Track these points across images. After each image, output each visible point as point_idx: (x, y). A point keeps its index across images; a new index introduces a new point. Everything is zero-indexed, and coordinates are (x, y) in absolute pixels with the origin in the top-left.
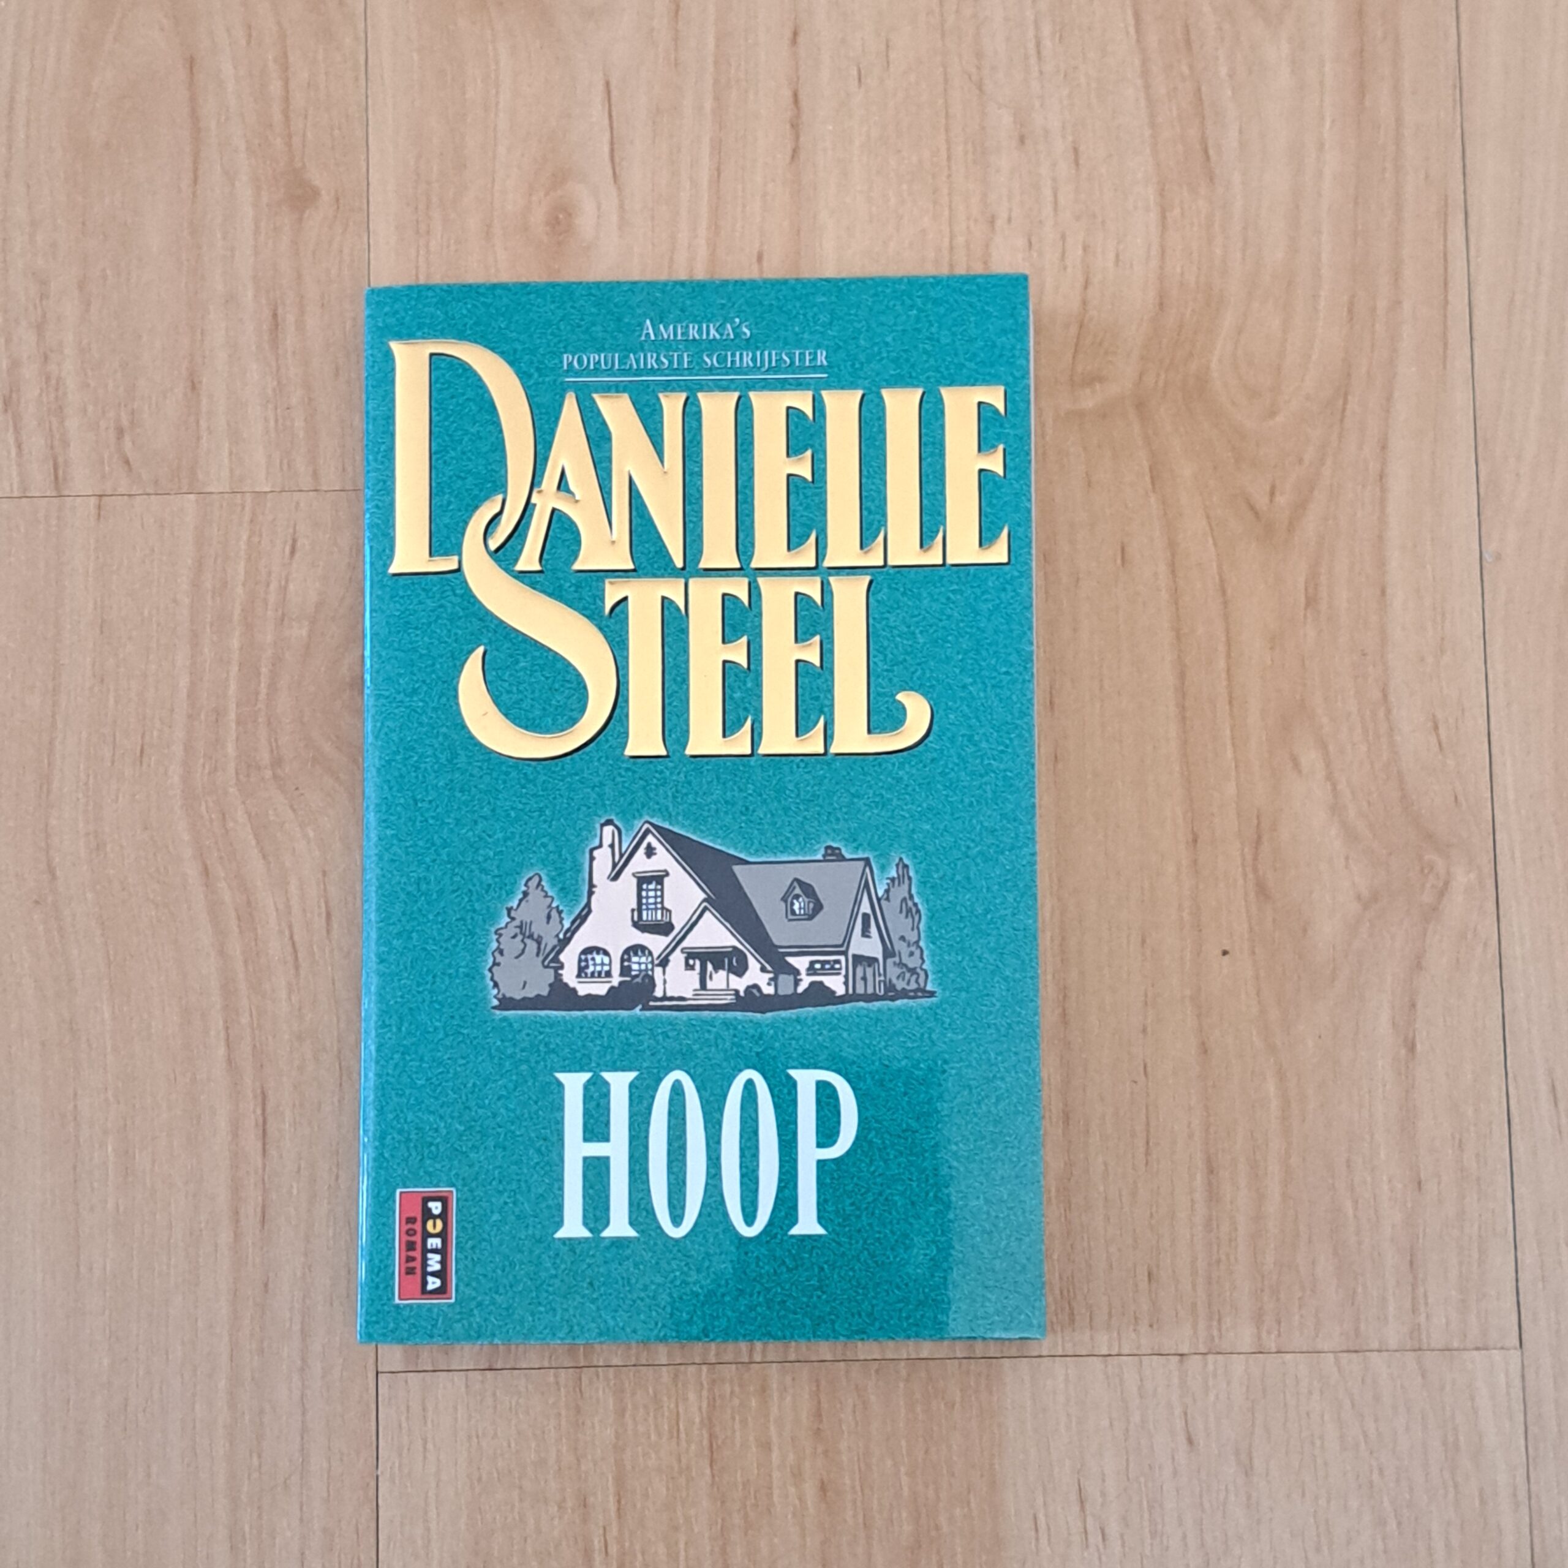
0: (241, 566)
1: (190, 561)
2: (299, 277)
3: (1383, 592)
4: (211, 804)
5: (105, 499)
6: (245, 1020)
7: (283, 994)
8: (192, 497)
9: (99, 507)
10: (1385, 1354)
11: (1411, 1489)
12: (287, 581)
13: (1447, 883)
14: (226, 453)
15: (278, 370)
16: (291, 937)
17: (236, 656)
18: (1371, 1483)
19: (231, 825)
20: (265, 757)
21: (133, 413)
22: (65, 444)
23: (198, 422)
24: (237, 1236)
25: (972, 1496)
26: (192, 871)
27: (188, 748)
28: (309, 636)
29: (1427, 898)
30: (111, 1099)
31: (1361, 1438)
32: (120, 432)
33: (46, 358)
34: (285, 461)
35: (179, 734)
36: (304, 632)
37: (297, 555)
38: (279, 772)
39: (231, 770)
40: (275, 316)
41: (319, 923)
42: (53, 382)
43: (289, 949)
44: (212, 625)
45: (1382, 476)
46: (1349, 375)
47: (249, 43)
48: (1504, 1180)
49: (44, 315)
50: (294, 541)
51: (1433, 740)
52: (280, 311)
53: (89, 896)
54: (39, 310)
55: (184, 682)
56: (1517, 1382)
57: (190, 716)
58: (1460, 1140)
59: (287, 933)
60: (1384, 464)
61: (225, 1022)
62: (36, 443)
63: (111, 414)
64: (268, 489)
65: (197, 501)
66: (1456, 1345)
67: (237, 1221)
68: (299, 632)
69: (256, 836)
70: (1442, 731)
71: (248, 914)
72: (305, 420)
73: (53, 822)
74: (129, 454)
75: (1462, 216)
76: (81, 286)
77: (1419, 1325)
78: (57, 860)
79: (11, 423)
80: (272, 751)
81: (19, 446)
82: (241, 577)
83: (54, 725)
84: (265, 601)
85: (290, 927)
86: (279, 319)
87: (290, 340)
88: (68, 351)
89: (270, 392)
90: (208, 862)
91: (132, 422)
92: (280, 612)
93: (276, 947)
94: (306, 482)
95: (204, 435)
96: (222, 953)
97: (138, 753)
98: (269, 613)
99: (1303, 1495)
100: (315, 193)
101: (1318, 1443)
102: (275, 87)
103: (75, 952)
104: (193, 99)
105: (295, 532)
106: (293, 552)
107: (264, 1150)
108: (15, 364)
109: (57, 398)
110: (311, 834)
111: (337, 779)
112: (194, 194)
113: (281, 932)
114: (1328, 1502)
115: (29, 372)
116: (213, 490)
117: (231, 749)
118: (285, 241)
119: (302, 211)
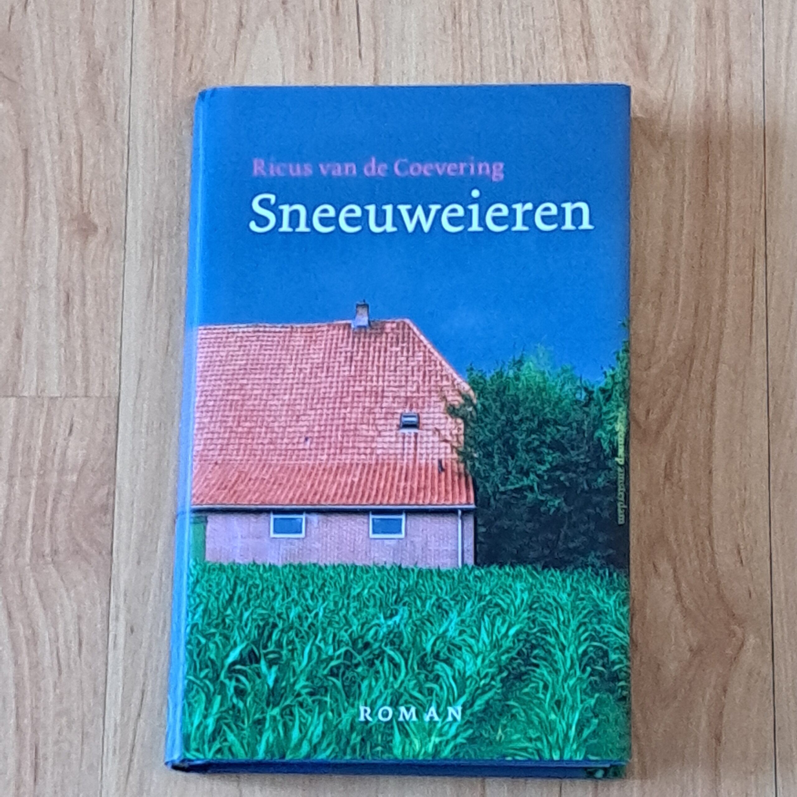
39: (28, 557)
50: (72, 425)
69: (41, 597)
93: (48, 661)
106: (71, 431)
118: (76, 254)
119: (87, 238)
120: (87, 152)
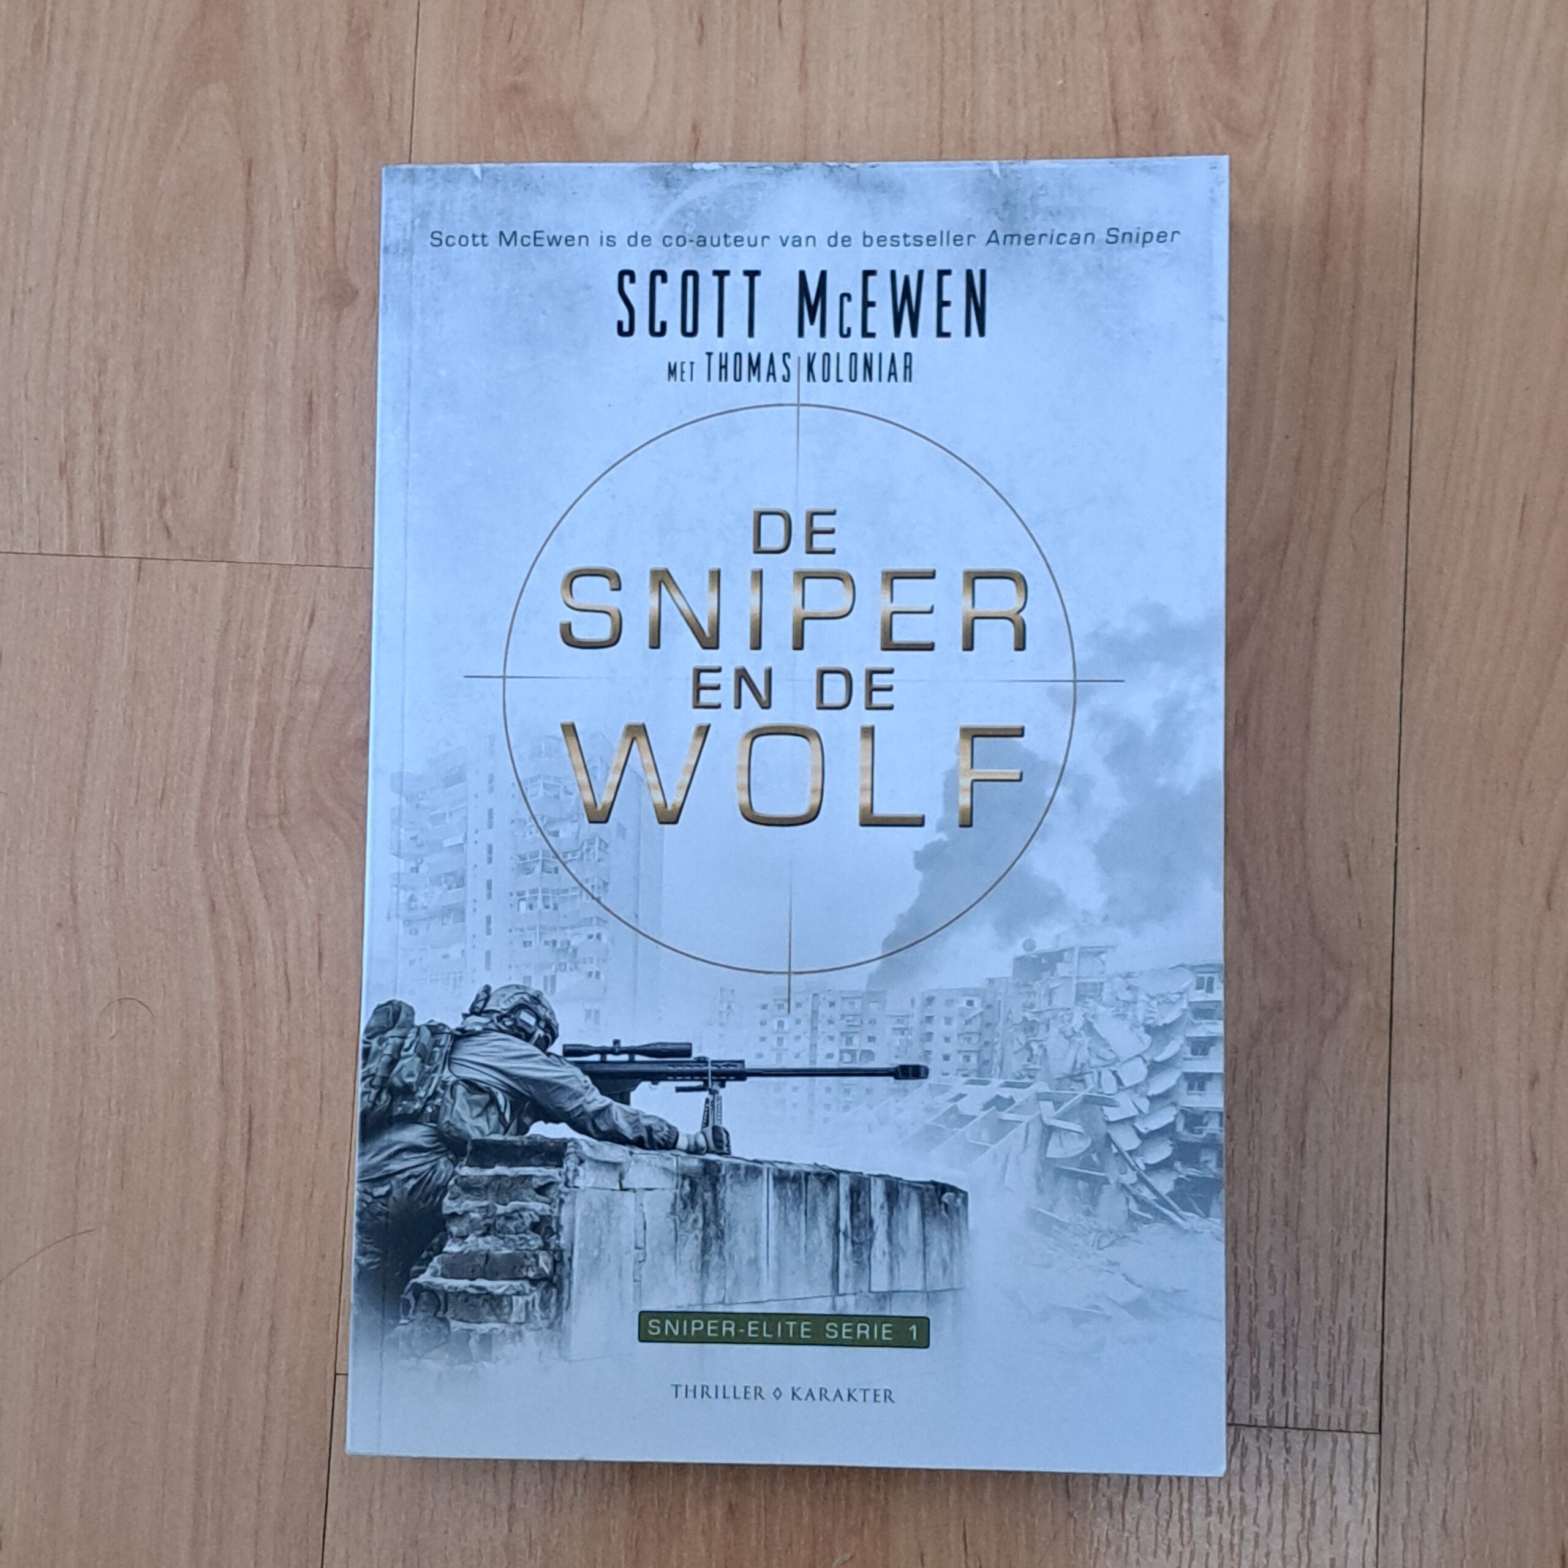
0: (264, 633)
1: (218, 626)
2: (335, 369)
3: (1308, 727)
4: (221, 847)
5: (144, 561)
6: (239, 1046)
7: (276, 1023)
8: (224, 564)
9: (140, 569)
10: (1254, 1431)
11: (1268, 1555)
12: (304, 649)
13: (1346, 999)
14: (258, 526)
15: (310, 454)
16: (286, 973)
17: (253, 715)
18: (1232, 1545)
19: (237, 866)
20: (273, 807)
21: (175, 484)
22: (112, 509)
23: (233, 497)
24: (218, 1241)
25: (866, 1528)
26: (201, 906)
27: (205, 795)
28: (321, 698)
29: (1328, 1013)
30: (114, 1109)
31: (1225, 1504)
32: (163, 501)
33: (100, 430)
34: (310, 538)
36: (317, 695)
37: (315, 627)
38: (286, 822)
40: (310, 403)
41: (312, 961)
42: (105, 453)
43: (283, 982)
44: (234, 682)
45: (1314, 619)
46: (1291, 522)
47: (303, 150)
48: (1375, 1279)
49: (101, 389)
51: (1343, 866)
52: (315, 398)
53: (106, 923)
54: (97, 385)
55: (206, 732)
56: (1373, 1465)
57: (208, 765)
58: (1339, 1240)
59: (281, 971)
60: (1318, 604)
61: (221, 1045)
62: (86, 506)
63: (156, 485)
64: (292, 562)
65: (228, 568)
66: (1320, 1427)
67: (220, 1228)
68: (312, 695)
70: (1353, 859)
71: (248, 947)
72: (332, 502)
73: (79, 854)
74: (170, 524)
75: (1408, 381)
76: (137, 365)
77: (1288, 1404)
78: (80, 888)
79: (65, 486)
80: (280, 801)
81: (70, 508)
82: (262, 642)
83: (85, 764)
84: (283, 666)
85: (286, 964)
86: (314, 407)
87: (323, 425)
88: (120, 423)
89: (301, 473)
90: (216, 899)
91: (174, 493)
92: (296, 676)
94: (328, 558)
95: (239, 508)
96: (222, 982)
97: (159, 797)
98: (287, 677)
99: (1169, 1552)
100: (356, 293)
101: (1185, 1506)
102: (325, 194)
103: (90, 972)
104: (248, 202)
105: (314, 603)
107: (248, 1164)
108: (72, 434)
109: (107, 467)
110: (310, 881)
111: (336, 831)
112: (244, 288)
113: (277, 968)
114: (1192, 1558)
115: (85, 440)
116: (242, 558)
117: (243, 796)
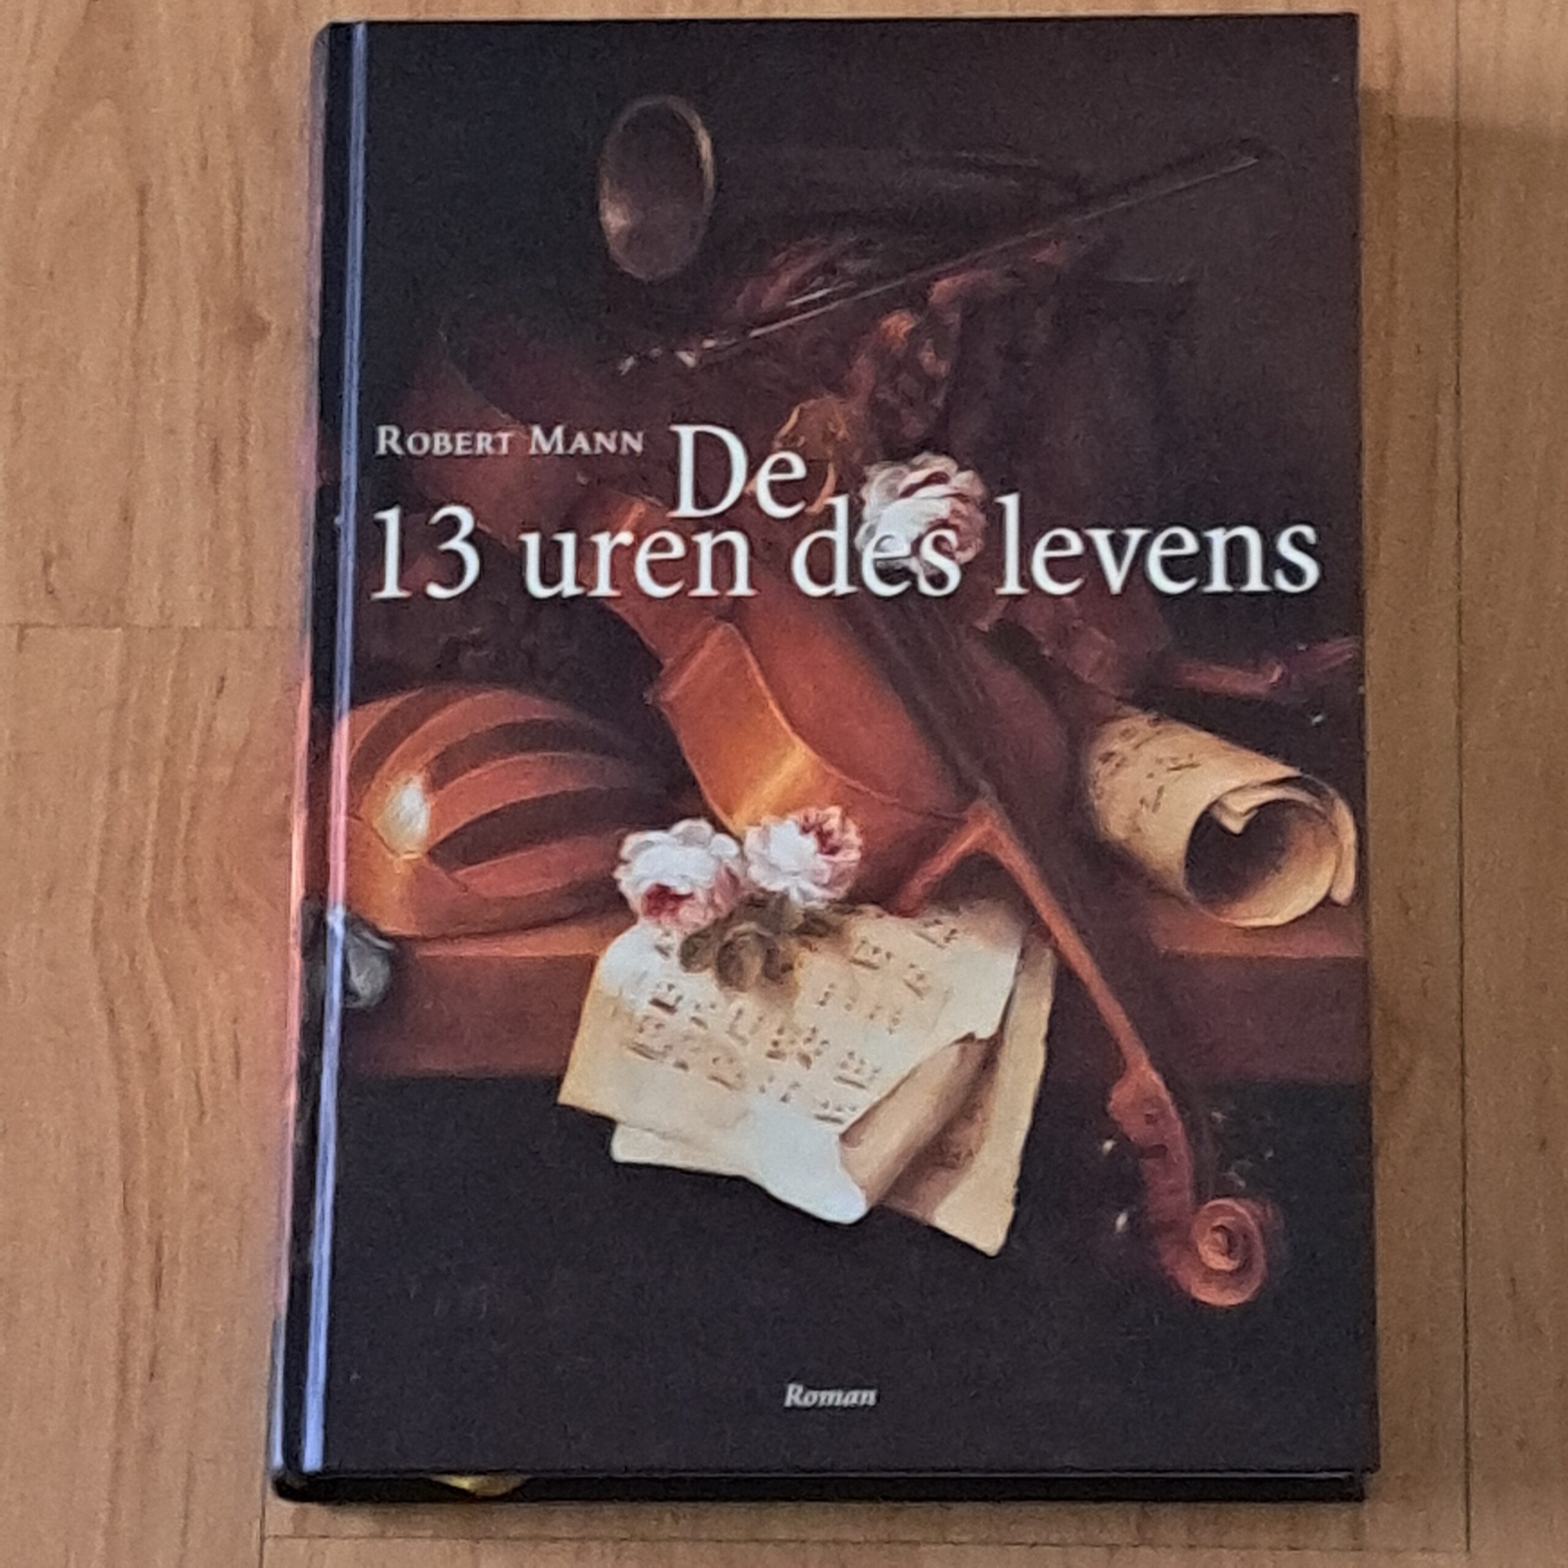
35: (93, 869)
39: (144, 908)
50: (223, 680)
69: (167, 980)
93: (179, 1092)
106: (220, 691)
118: (231, 373)
119: (251, 347)
120: (249, 193)
